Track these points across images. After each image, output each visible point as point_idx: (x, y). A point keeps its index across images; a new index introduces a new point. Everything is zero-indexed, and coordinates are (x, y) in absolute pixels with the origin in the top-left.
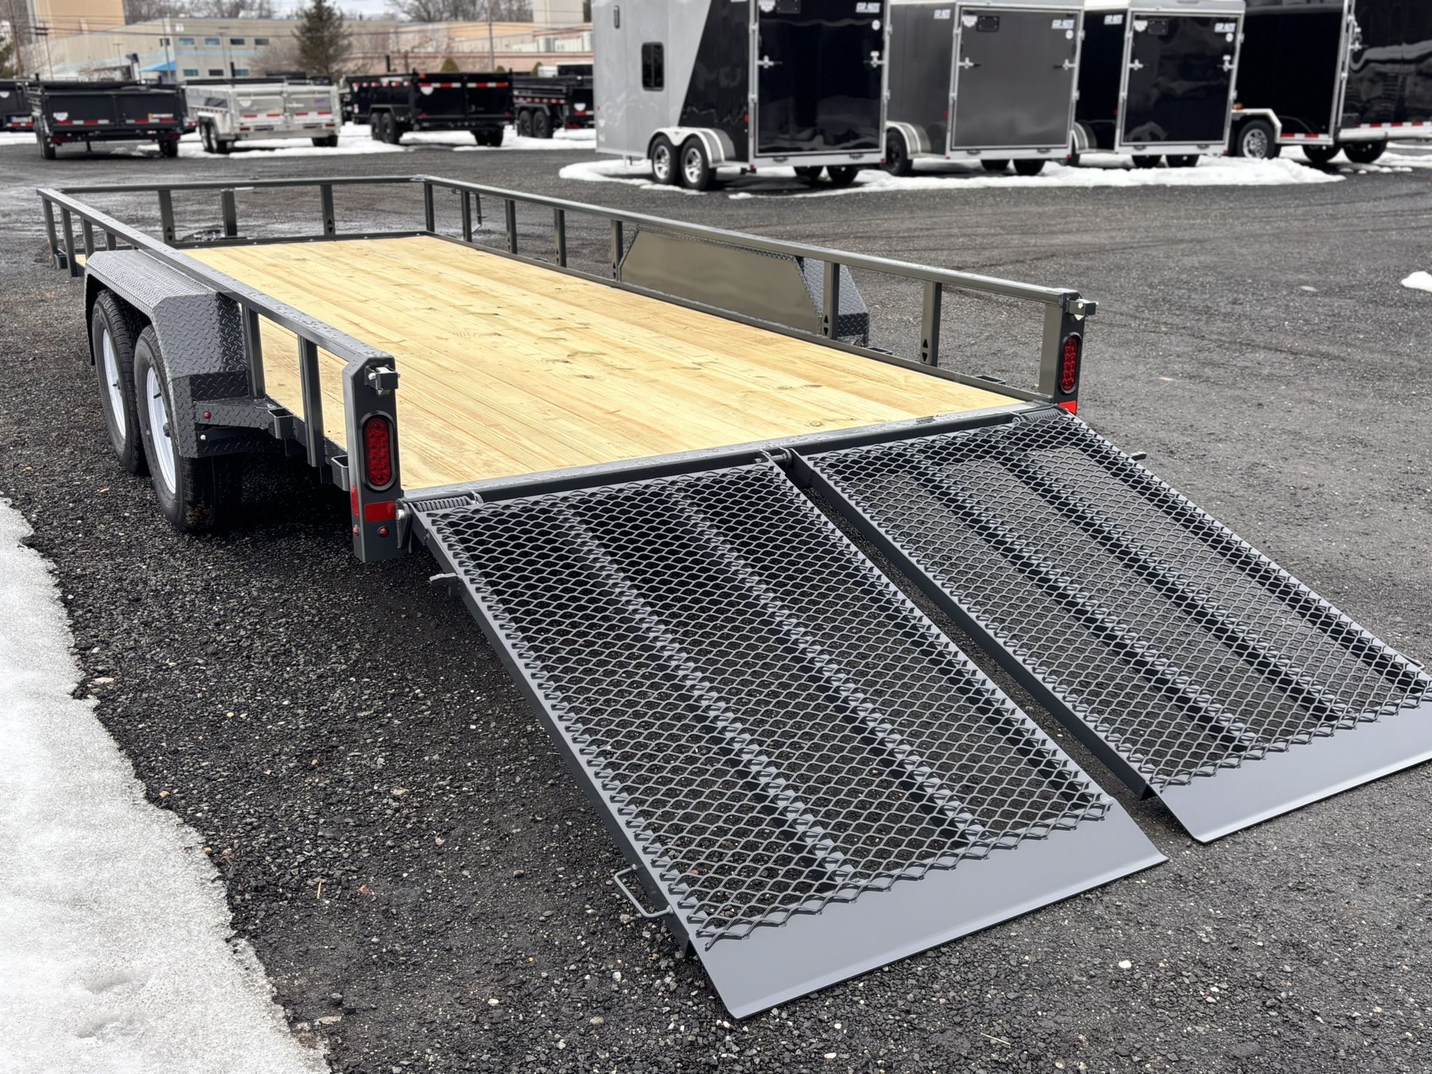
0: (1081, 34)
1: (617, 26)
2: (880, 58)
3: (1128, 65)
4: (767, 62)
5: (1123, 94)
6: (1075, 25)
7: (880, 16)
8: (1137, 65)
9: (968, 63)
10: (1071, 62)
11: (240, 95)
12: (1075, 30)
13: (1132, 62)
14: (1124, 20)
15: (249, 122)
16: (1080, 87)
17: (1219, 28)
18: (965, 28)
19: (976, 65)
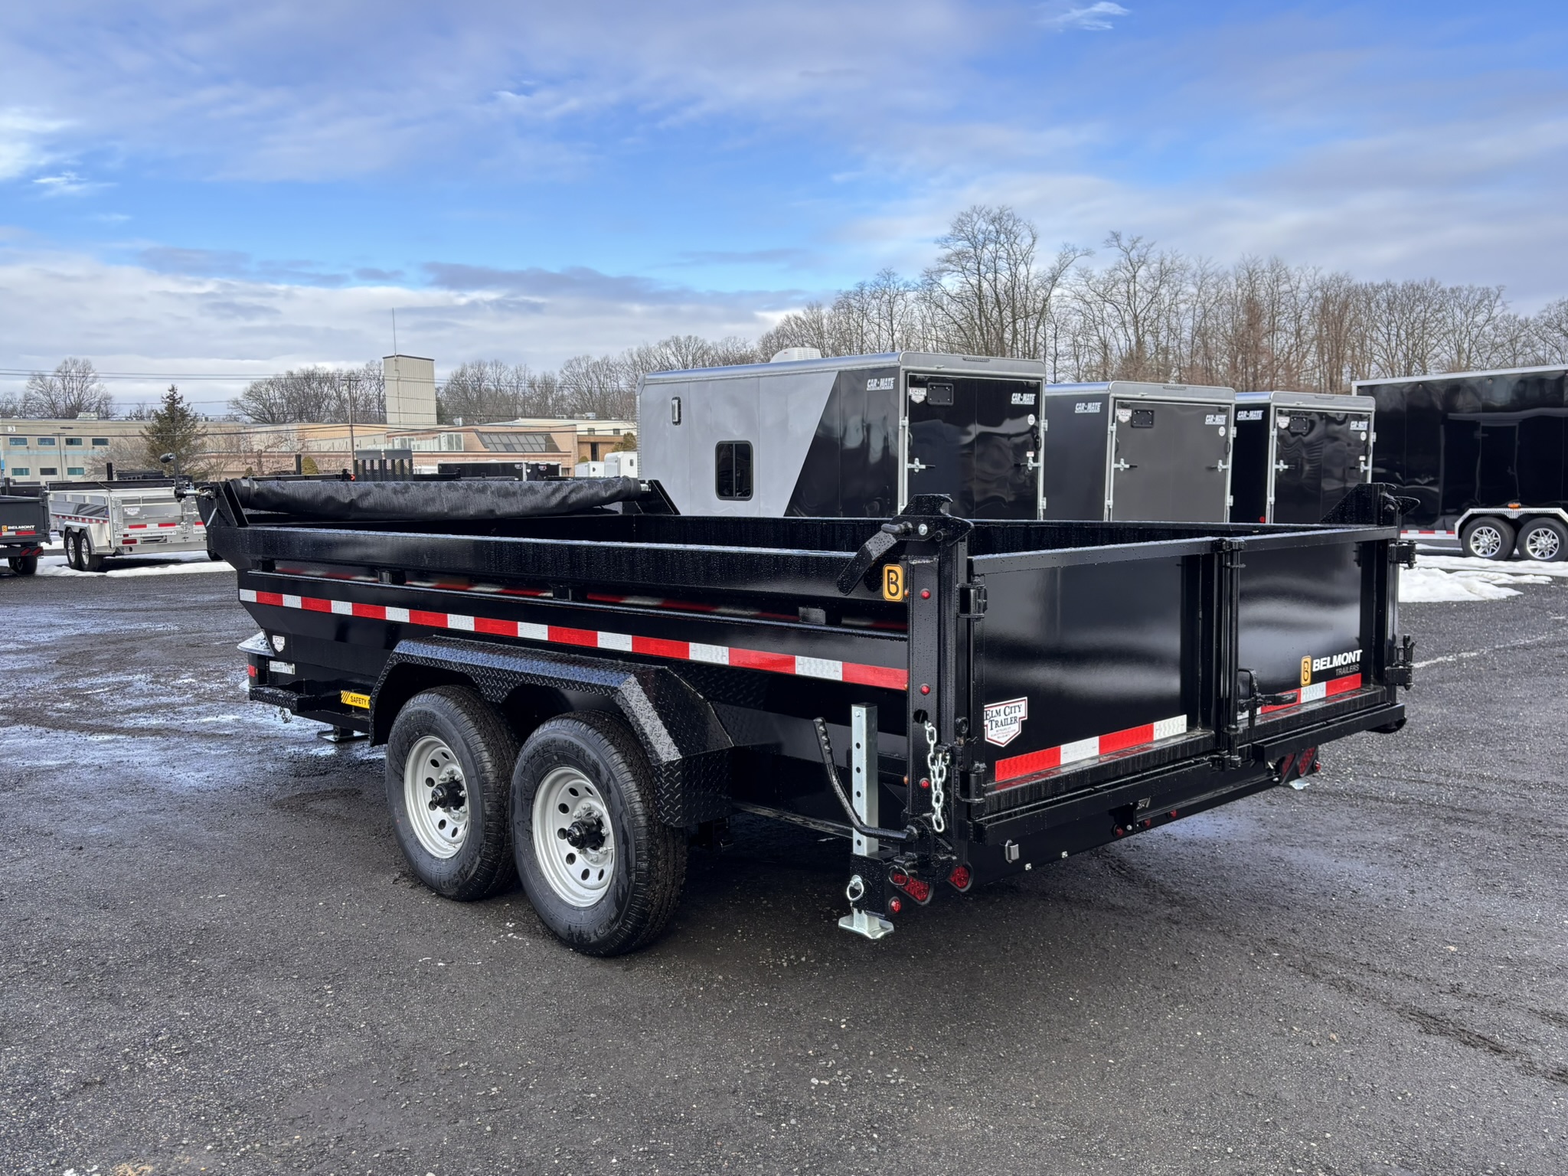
0: (1233, 432)
1: (679, 422)
2: (1035, 459)
3: (1275, 466)
4: (918, 465)
5: (1271, 499)
6: (1227, 420)
7: (1034, 409)
8: (1282, 466)
9: (1123, 465)
10: (1225, 463)
11: (125, 501)
12: (1227, 426)
13: (1278, 463)
14: (1266, 415)
15: (135, 534)
16: (1232, 494)
17: (1354, 425)
18: (1119, 423)
19: (1131, 466)
